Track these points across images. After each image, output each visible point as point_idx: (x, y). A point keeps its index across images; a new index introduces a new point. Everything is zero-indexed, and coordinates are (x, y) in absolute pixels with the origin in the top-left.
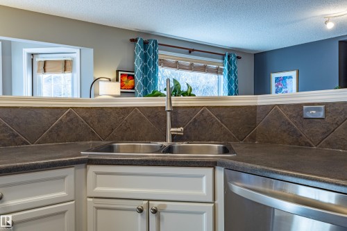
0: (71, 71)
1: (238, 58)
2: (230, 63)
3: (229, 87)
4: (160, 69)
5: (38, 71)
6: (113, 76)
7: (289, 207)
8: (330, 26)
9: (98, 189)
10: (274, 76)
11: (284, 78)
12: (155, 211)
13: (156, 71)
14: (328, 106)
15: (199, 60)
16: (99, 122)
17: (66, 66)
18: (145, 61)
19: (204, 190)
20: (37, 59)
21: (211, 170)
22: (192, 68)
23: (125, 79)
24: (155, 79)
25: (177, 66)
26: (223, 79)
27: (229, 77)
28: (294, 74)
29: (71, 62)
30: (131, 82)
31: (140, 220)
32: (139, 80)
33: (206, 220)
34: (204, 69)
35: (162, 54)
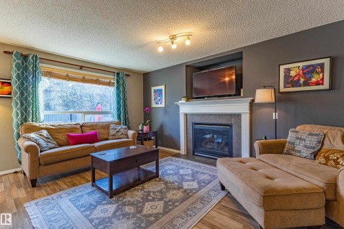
1: (127, 75)
2: (119, 79)
10: (153, 89)
25: (66, 78)
28: (163, 87)
30: (8, 88)
32: (14, 87)
34: (97, 82)
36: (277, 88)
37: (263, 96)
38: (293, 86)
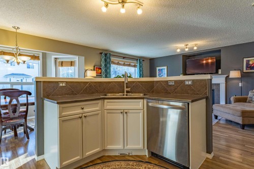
0: (74, 66)
1: (143, 60)
2: (140, 63)
3: (140, 73)
4: (112, 65)
5: (59, 66)
6: (93, 68)
7: (165, 107)
8: (178, 50)
9: (108, 107)
10: (158, 68)
11: (162, 69)
12: (126, 113)
13: (110, 66)
14: (176, 81)
15: (127, 61)
16: (100, 87)
17: (72, 64)
18: (106, 62)
19: (141, 106)
20: (58, 60)
21: (142, 100)
22: (124, 65)
23: (98, 69)
24: (110, 70)
25: (118, 64)
26: (137, 69)
27: (140, 69)
28: (165, 68)
29: (74, 62)
30: (100, 71)
31: (121, 115)
32: (103, 70)
33: (141, 115)
34: (129, 65)
35: (113, 59)
36: (242, 70)
37: (234, 74)
38: (251, 69)
